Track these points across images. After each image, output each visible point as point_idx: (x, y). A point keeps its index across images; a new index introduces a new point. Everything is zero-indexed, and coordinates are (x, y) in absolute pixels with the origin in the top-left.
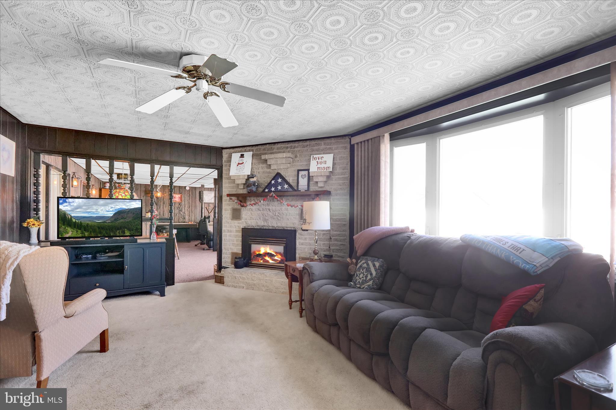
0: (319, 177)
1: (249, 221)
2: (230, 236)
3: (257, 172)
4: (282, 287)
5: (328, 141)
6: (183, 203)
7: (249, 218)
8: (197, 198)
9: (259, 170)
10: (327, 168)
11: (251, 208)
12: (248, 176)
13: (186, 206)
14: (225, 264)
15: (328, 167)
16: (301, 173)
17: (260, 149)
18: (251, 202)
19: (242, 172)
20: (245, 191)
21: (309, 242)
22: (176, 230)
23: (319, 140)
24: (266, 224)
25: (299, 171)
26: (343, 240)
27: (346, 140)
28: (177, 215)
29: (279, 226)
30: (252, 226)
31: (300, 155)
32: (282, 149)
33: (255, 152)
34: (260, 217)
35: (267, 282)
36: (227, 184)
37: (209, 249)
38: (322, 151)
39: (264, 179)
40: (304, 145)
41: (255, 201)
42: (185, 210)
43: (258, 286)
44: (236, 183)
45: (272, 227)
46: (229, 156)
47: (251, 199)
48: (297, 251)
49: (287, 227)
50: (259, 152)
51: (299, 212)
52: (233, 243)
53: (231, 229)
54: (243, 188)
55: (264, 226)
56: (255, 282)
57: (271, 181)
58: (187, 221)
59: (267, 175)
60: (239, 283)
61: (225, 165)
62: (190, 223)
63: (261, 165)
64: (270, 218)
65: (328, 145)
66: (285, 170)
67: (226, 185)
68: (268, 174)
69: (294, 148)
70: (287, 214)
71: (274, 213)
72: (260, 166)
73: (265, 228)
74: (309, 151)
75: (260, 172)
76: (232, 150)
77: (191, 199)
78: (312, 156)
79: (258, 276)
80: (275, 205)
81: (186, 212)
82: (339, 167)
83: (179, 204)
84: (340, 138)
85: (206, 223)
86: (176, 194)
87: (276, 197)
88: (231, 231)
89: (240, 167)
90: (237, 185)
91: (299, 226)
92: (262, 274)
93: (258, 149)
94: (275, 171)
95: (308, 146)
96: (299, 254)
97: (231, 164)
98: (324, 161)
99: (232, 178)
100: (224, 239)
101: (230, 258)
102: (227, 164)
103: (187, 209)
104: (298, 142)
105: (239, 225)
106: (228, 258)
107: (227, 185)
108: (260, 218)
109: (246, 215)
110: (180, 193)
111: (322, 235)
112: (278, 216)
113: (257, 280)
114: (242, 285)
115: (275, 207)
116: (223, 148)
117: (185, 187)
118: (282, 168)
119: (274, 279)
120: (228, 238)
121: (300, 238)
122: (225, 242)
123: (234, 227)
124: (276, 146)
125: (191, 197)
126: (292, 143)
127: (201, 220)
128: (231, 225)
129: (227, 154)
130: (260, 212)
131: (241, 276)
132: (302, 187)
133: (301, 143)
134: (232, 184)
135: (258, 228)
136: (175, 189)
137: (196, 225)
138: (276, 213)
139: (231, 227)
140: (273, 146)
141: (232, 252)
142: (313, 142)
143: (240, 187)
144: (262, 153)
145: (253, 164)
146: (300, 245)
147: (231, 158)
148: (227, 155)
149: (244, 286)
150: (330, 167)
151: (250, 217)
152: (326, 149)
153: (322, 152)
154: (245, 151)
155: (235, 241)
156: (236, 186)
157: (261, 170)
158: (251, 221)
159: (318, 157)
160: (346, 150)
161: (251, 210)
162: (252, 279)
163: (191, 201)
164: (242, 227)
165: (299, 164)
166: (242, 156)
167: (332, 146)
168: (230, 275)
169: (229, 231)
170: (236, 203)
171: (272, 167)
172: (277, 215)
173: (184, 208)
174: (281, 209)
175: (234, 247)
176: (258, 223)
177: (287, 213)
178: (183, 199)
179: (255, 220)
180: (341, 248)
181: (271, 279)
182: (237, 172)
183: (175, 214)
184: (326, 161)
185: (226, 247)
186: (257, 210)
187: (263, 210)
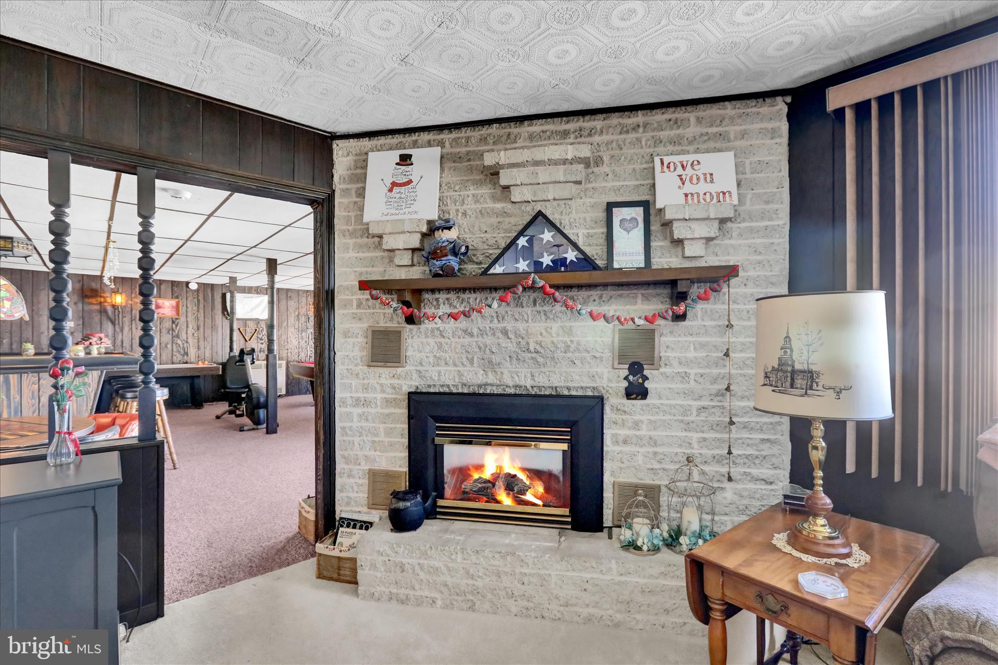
0: (694, 225)
1: (430, 368)
2: (363, 417)
3: (457, 211)
4: (587, 602)
5: (713, 111)
6: (183, 319)
7: (431, 360)
8: (216, 308)
9: (465, 207)
10: (718, 194)
11: (438, 329)
12: (429, 222)
13: (190, 326)
14: (348, 508)
15: (724, 193)
16: (619, 214)
17: (468, 139)
18: (439, 308)
19: (407, 210)
20: (417, 273)
21: (653, 433)
22: (166, 391)
23: (679, 109)
24: (491, 378)
25: (610, 207)
26: (771, 426)
27: (777, 108)
28: (166, 346)
29: (541, 384)
30: (442, 386)
31: (612, 157)
32: (545, 139)
33: (448, 149)
34: (470, 356)
35: (526, 582)
36: (350, 251)
37: (255, 427)
38: (690, 143)
39: (482, 236)
40: (623, 126)
41: (451, 305)
42: (188, 334)
43: (489, 596)
44: (384, 247)
45: (516, 386)
46: (356, 161)
47: (437, 300)
48: (607, 465)
49: (569, 389)
50: (464, 150)
51: (613, 339)
52: (376, 439)
53: (367, 395)
54: (410, 263)
55: (486, 385)
56: (479, 583)
57: (517, 238)
58: (192, 360)
59: (494, 220)
60: (417, 587)
61: (343, 190)
62: (201, 365)
63: (472, 190)
64: (508, 359)
65: (711, 126)
66: (559, 205)
67: (347, 255)
68: (499, 220)
69: (590, 135)
70: (569, 347)
71: (523, 343)
72: (470, 193)
73: (488, 392)
74: (643, 143)
75: (469, 213)
76: (365, 143)
77: (202, 311)
78: (657, 160)
79: (493, 562)
80: (525, 316)
81: (190, 340)
82: (753, 194)
83: (173, 322)
84: (753, 102)
85: (244, 365)
86: (165, 298)
87: (548, 289)
88: (366, 403)
89: (398, 196)
90: (386, 254)
91: (614, 385)
92: (507, 554)
93: (462, 138)
94: (523, 208)
95: (641, 130)
96: (613, 473)
97: (364, 188)
98: (705, 174)
99: (373, 230)
100: (343, 428)
101: (366, 489)
102: (349, 186)
103: (193, 334)
104: (604, 115)
105: (395, 382)
106: (355, 488)
107: (352, 254)
108: (473, 359)
109: (420, 352)
110: (174, 296)
111: (695, 412)
112: (537, 352)
113: (485, 574)
114: (426, 593)
115: (525, 325)
116: (335, 137)
117: (187, 283)
118: (550, 197)
119: (553, 573)
120: (356, 424)
121: (615, 423)
122: (345, 438)
123: (378, 388)
124: (527, 129)
125: (201, 306)
126: (582, 120)
127: (230, 358)
128: (366, 381)
129: (348, 155)
130: (471, 339)
131: (425, 562)
132: (625, 258)
133: (615, 120)
134: (369, 252)
135: (466, 391)
136: (163, 287)
137: (217, 369)
138: (528, 343)
139: (366, 388)
140: (514, 129)
141: (370, 470)
142: (658, 117)
143: (397, 261)
144: (474, 151)
145: (444, 187)
146: (616, 443)
147: (365, 168)
148: (348, 158)
149: (437, 595)
150: (730, 192)
151: (435, 356)
152: (706, 138)
153: (691, 148)
154: (415, 145)
155: (382, 434)
156: (383, 258)
157: (470, 206)
158: (440, 368)
159: (681, 163)
160: (778, 140)
161: (437, 333)
162: (468, 573)
163: (203, 315)
164: (406, 389)
165: (609, 185)
166: (405, 159)
167: (726, 129)
168: (381, 558)
169: (357, 402)
170: (395, 310)
171: (517, 195)
172: (532, 349)
173: (185, 330)
174: (547, 331)
175: (378, 453)
176: (466, 374)
177: (569, 343)
178: (182, 310)
179: (455, 365)
180: (764, 453)
181: (542, 572)
182: (391, 211)
183: (163, 345)
184: (711, 174)
185: (351, 453)
186: (460, 333)
187: (482, 335)
